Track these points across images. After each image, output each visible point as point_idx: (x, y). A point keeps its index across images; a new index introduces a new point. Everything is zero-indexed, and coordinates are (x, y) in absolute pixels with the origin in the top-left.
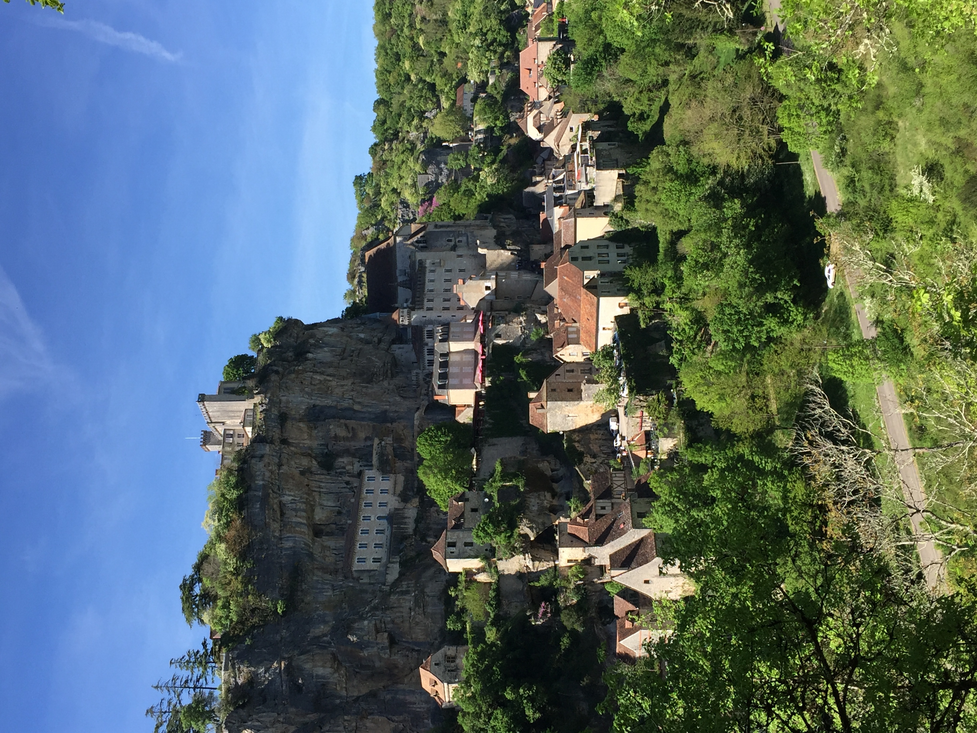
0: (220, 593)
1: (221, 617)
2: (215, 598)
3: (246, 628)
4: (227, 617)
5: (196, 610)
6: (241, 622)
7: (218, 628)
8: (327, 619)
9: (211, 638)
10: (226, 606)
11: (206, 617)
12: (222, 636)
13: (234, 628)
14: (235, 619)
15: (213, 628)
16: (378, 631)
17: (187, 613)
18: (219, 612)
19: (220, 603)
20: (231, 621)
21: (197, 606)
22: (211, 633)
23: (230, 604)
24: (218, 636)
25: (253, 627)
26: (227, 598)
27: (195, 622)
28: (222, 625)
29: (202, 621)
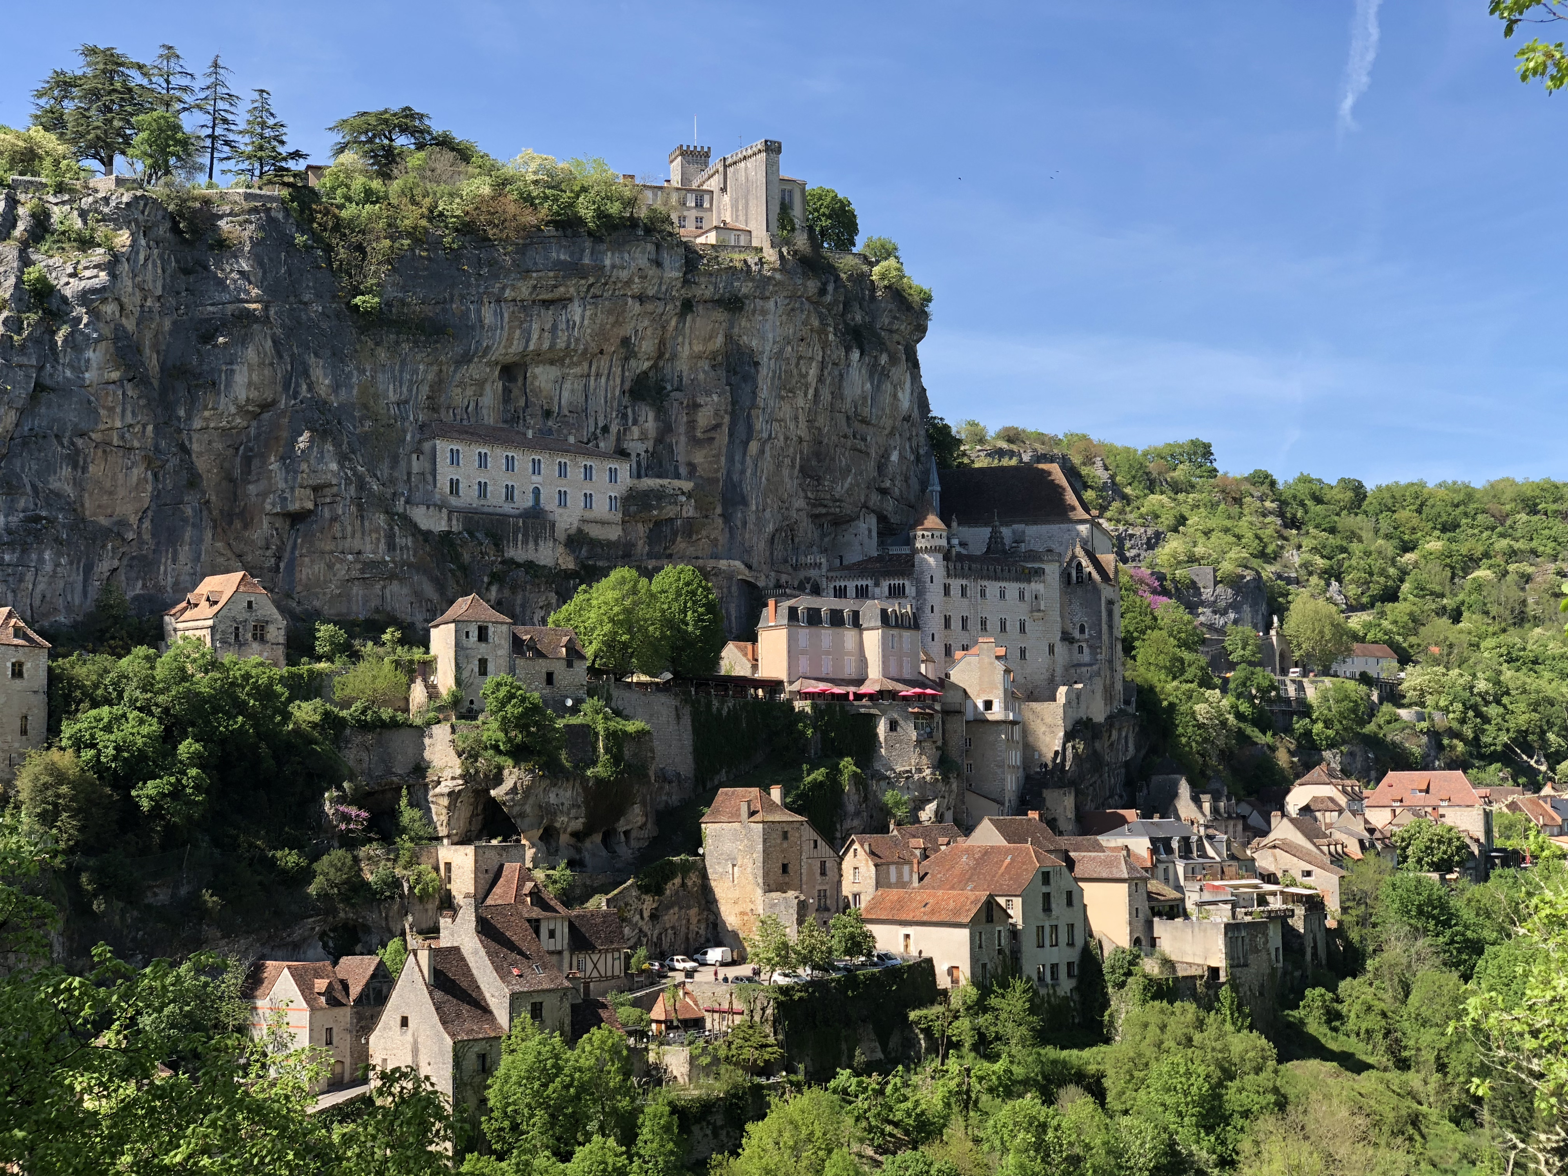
0: (396, 185)
1: (348, 187)
2: (386, 176)
3: (326, 234)
4: (349, 199)
5: (363, 138)
6: (338, 226)
7: (328, 181)
8: (343, 392)
9: (309, 167)
10: (369, 196)
11: (349, 157)
12: (312, 190)
13: (327, 212)
14: (344, 214)
15: (327, 172)
16: (316, 489)
17: (358, 121)
18: (358, 183)
19: (376, 184)
20: (341, 207)
21: (370, 141)
22: (319, 168)
23: (374, 203)
24: (313, 182)
25: (329, 249)
26: (386, 197)
27: (338, 138)
28: (333, 189)
29: (341, 150)
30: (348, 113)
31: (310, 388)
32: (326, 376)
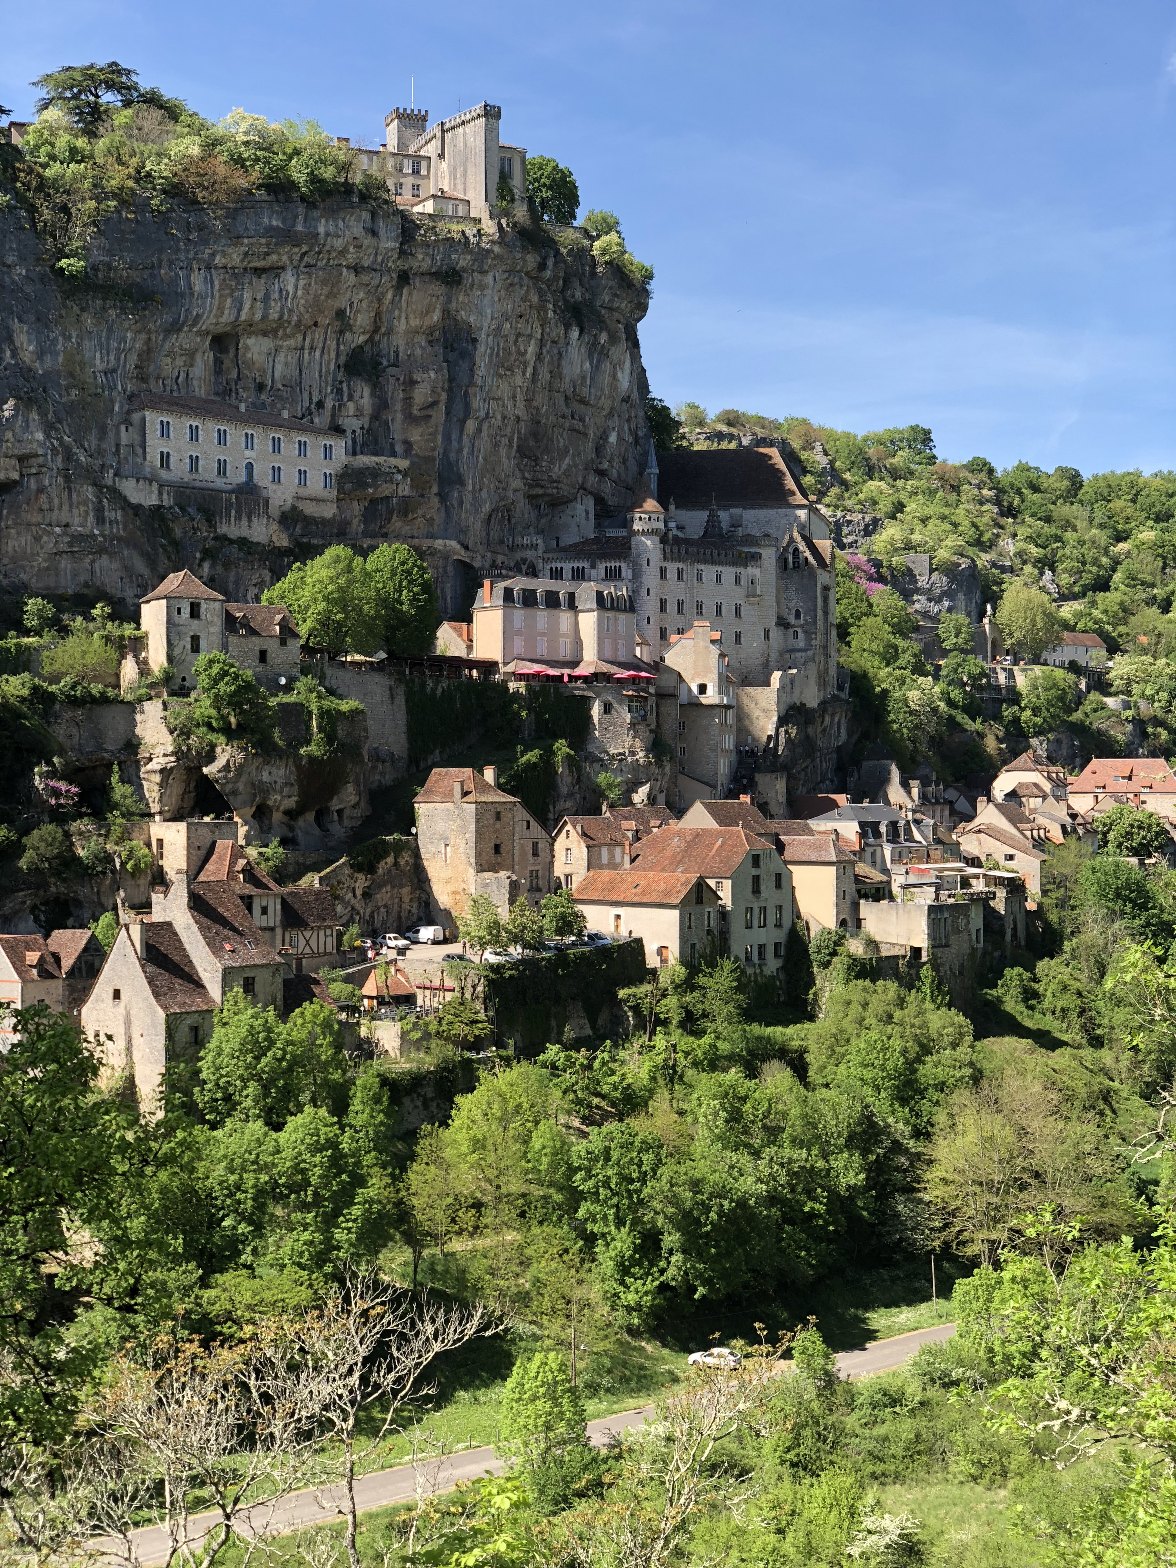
0: (101, 144)
1: (52, 145)
2: (92, 135)
3: (30, 194)
4: (53, 157)
5: (68, 94)
6: (42, 185)
7: (31, 139)
8: (48, 358)
9: (12, 124)
10: (75, 155)
11: (53, 114)
12: (15, 149)
13: (30, 171)
14: (48, 173)
15: (31, 129)
16: (21, 459)
17: (63, 76)
18: (62, 141)
19: (81, 143)
20: (45, 166)
21: (76, 97)
22: (22, 125)
23: (79, 162)
24: (16, 139)
25: (32, 209)
26: (92, 156)
27: (43, 93)
28: (37, 147)
29: (45, 107)
30: (53, 68)
31: (14, 355)
32: (30, 342)
